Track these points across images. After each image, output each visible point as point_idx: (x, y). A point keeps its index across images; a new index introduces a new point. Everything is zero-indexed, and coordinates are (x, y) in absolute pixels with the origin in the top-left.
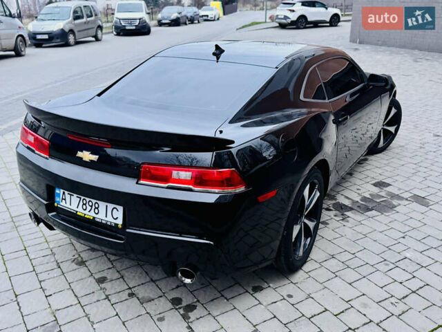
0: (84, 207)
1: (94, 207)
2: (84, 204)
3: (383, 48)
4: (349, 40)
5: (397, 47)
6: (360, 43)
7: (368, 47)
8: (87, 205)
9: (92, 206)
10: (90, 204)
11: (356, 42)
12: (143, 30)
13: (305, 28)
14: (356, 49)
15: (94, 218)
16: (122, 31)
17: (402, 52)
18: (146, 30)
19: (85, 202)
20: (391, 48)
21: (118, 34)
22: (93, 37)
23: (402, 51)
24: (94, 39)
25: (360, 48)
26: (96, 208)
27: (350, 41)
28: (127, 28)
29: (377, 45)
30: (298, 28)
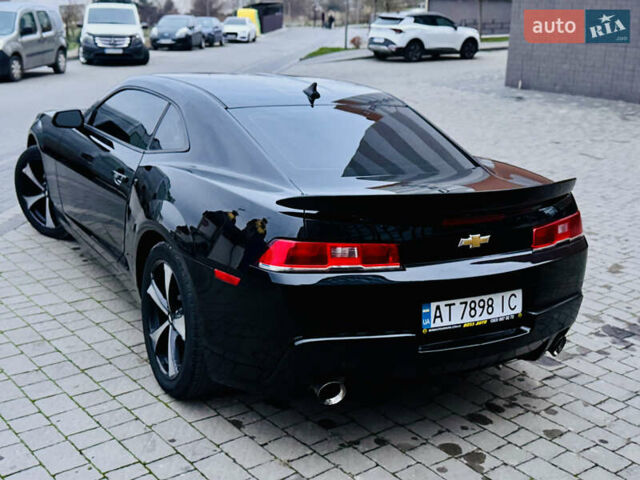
0: (473, 313)
1: (486, 306)
2: (471, 309)
3: (564, 97)
4: (503, 81)
5: (587, 95)
6: (524, 87)
7: (538, 95)
8: (477, 308)
9: (483, 307)
10: (482, 304)
11: (516, 86)
12: (134, 56)
13: (420, 60)
14: (520, 99)
15: (489, 320)
16: (97, 57)
17: (596, 104)
18: (142, 57)
19: (473, 305)
20: (577, 97)
21: (89, 62)
22: (50, 66)
23: (597, 102)
24: (51, 70)
25: (526, 96)
26: (489, 306)
27: (507, 84)
28: (108, 51)
29: (554, 91)
30: (408, 60)
